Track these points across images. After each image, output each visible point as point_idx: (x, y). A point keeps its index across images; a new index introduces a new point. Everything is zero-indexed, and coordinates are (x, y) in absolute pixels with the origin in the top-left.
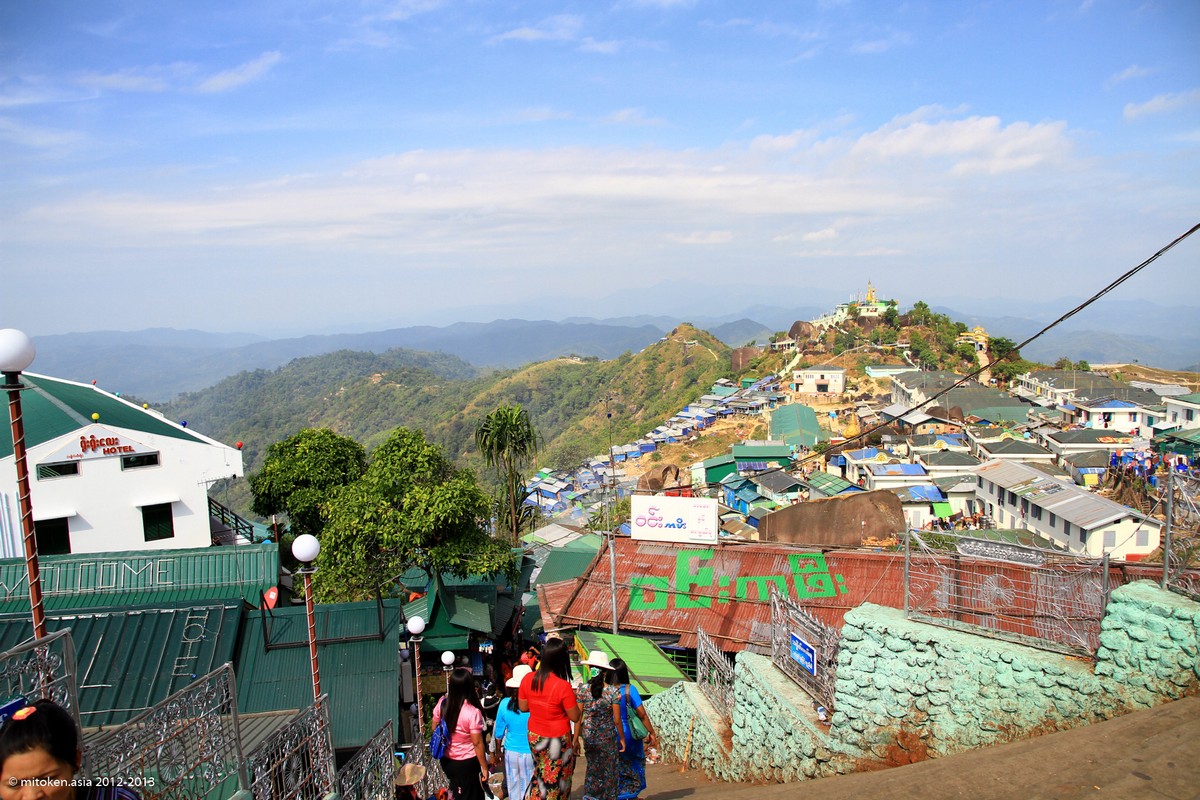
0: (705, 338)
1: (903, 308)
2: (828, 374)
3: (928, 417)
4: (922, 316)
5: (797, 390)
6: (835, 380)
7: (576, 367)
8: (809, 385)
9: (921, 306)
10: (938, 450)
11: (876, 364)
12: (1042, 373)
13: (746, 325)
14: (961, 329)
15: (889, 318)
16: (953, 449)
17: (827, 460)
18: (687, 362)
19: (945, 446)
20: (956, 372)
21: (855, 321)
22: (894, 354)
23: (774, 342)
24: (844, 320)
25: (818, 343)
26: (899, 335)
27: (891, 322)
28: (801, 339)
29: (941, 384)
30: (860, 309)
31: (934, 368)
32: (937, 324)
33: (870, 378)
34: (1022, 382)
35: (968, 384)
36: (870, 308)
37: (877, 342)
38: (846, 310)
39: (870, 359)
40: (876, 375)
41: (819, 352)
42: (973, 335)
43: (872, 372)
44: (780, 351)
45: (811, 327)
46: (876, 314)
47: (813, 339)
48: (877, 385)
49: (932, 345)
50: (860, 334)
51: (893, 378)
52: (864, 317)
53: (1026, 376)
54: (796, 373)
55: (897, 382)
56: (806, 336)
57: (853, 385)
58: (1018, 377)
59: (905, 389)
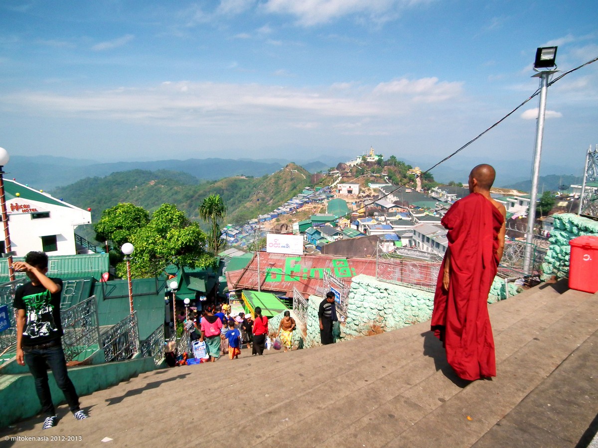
0: (300, 169)
1: (385, 158)
2: (353, 186)
3: (394, 205)
4: (393, 161)
5: (339, 192)
6: (355, 188)
7: (244, 180)
8: (344, 191)
9: (393, 157)
10: (398, 219)
11: (373, 182)
12: (443, 187)
13: (317, 164)
14: (410, 168)
15: (379, 162)
16: (404, 218)
17: (351, 222)
18: (292, 179)
19: (400, 217)
20: (407, 186)
21: (365, 163)
22: (381, 178)
23: (330, 172)
24: (360, 163)
25: (348, 173)
26: (383, 170)
27: (380, 164)
28: (341, 170)
29: (400, 191)
30: (367, 158)
31: (397, 184)
32: (400, 165)
33: (370, 188)
34: (435, 191)
35: (411, 191)
36: (372, 158)
37: (374, 172)
38: (361, 159)
39: (371, 180)
40: (373, 187)
41: (349, 177)
42: (415, 170)
43: (371, 185)
44: (332, 175)
45: (346, 165)
46: (374, 160)
47: (347, 170)
48: (373, 191)
49: (397, 175)
50: (367, 169)
51: (380, 188)
52: (369, 162)
53: (436, 188)
54: (339, 185)
55: (382, 190)
56: (344, 169)
57: (363, 191)
58: (433, 189)
59: (385, 193)
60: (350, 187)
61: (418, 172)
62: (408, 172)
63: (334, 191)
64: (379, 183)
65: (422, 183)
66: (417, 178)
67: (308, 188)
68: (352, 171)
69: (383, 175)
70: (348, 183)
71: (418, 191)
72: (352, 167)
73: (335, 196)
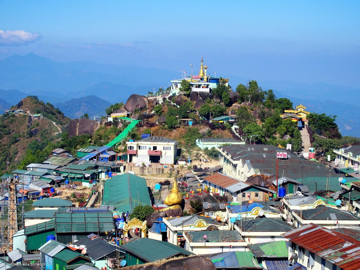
2: (160, 146)
5: (131, 160)
6: (167, 151)
8: (142, 156)
11: (203, 137)
19: (261, 213)
20: (280, 146)
21: (188, 96)
22: (223, 128)
23: (109, 114)
24: (177, 94)
25: (152, 116)
26: (229, 110)
27: (220, 97)
28: (136, 111)
29: (264, 156)
30: (192, 85)
31: (259, 142)
32: (264, 101)
33: (200, 149)
34: (339, 156)
35: (289, 156)
36: (203, 83)
37: (207, 116)
38: (179, 86)
39: (200, 132)
40: (205, 147)
41: (153, 125)
42: (296, 112)
43: (202, 145)
44: (116, 122)
45: (146, 100)
46: (207, 90)
47: (147, 112)
48: (206, 156)
49: (258, 121)
50: (192, 108)
51: (221, 151)
52: (196, 93)
53: (343, 150)
54: (129, 144)
55: (224, 154)
56: (142, 109)
57: (183, 157)
58: (335, 151)
59: (231, 160)
60: (155, 148)
61: (303, 116)
62: (282, 116)
63: (120, 158)
64: (219, 138)
65: (312, 140)
66: (300, 129)
67: (62, 150)
68: (159, 112)
69: (230, 123)
70: (151, 140)
71: (302, 157)
72: (160, 103)
73: (122, 168)
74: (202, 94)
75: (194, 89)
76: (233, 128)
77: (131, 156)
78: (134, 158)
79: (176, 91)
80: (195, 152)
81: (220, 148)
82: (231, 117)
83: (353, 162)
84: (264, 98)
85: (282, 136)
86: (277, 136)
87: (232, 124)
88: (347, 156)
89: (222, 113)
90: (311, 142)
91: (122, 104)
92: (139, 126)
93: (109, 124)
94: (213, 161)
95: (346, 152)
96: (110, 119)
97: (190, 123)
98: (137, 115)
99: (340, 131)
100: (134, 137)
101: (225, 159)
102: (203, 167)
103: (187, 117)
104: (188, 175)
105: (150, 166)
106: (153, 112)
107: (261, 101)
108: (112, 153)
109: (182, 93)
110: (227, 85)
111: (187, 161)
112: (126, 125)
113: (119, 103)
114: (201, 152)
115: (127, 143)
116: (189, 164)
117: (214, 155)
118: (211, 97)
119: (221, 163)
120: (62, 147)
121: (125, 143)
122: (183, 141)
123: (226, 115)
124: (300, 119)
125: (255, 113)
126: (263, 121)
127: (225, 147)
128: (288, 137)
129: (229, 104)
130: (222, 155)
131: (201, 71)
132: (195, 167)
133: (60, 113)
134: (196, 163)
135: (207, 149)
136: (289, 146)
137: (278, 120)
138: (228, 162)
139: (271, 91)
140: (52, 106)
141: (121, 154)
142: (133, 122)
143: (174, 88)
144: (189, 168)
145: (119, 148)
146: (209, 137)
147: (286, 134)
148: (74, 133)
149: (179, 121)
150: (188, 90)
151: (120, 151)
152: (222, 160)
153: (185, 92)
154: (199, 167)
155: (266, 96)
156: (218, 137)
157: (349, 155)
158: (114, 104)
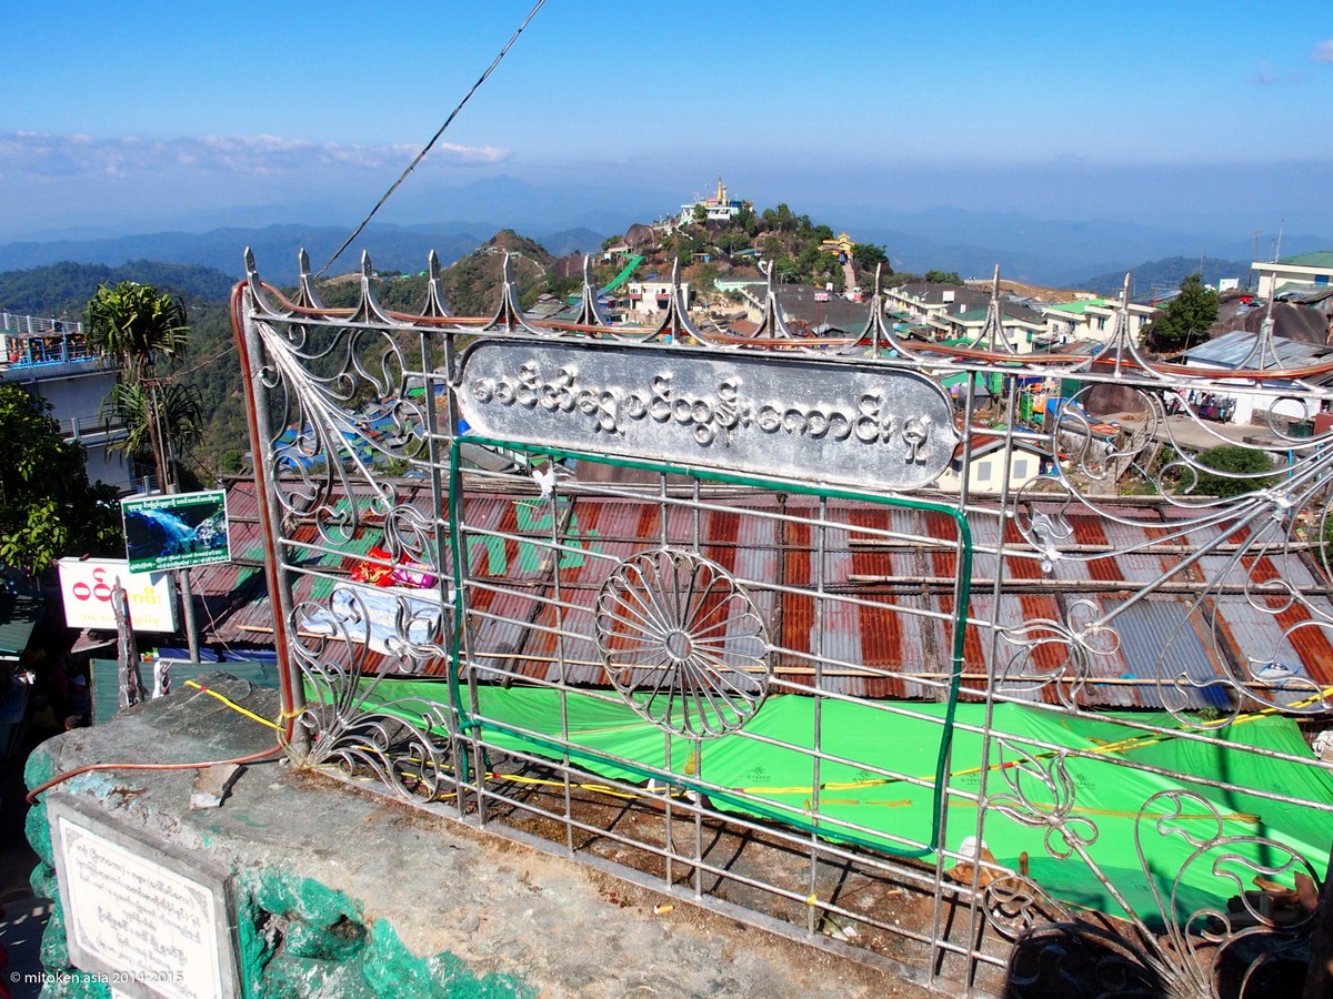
0: (531, 249)
5: (634, 307)
8: (648, 303)
11: (723, 276)
12: (911, 284)
14: (826, 234)
15: (743, 220)
20: (818, 286)
21: (703, 224)
22: (747, 263)
23: (606, 250)
24: (690, 223)
25: (659, 251)
26: (755, 242)
27: (744, 226)
28: (639, 245)
29: (800, 298)
30: (708, 211)
31: (792, 281)
32: (798, 229)
33: (719, 292)
34: (891, 297)
35: (830, 298)
36: (721, 208)
37: (727, 250)
38: (692, 212)
39: (719, 269)
40: (725, 288)
41: (660, 262)
42: (837, 243)
43: (721, 286)
44: (614, 259)
45: (650, 230)
46: (727, 217)
47: (653, 245)
48: (727, 300)
49: (791, 255)
50: (708, 240)
51: (745, 292)
52: (714, 220)
53: (896, 289)
54: (632, 286)
55: (750, 296)
56: (646, 242)
57: (699, 301)
58: (886, 291)
59: (759, 304)
60: (664, 291)
61: (847, 248)
62: (820, 248)
63: (621, 304)
64: (742, 278)
65: (858, 278)
66: (843, 264)
67: (549, 296)
68: (668, 246)
69: (755, 257)
70: (659, 281)
71: (846, 299)
72: (669, 234)
73: (623, 317)
74: (720, 222)
75: (711, 216)
76: (760, 264)
77: (634, 301)
78: (638, 304)
79: (687, 218)
80: (713, 294)
81: (744, 289)
82: (757, 251)
83: (908, 305)
84: (797, 226)
85: (821, 273)
86: (815, 273)
87: (758, 259)
88: (902, 297)
89: (746, 245)
90: (857, 280)
91: (621, 237)
92: (643, 263)
93: (607, 261)
94: (735, 306)
95: (900, 292)
96: (608, 256)
97: (707, 259)
98: (641, 250)
99: (891, 266)
100: (637, 277)
101: (751, 302)
102: (723, 314)
103: (703, 252)
104: (705, 324)
105: (658, 313)
106: (660, 246)
107: (794, 229)
108: (611, 298)
109: (696, 221)
110: (751, 209)
111: (704, 307)
112: (627, 263)
113: (618, 235)
114: (720, 295)
115: (629, 285)
116: (706, 310)
117: (737, 298)
118: (732, 226)
119: (746, 307)
120: (549, 292)
121: (626, 285)
122: (698, 282)
123: (751, 247)
124: (843, 252)
125: (787, 244)
126: (796, 255)
127: (750, 288)
128: (827, 275)
129: (755, 234)
130: (747, 298)
131: (719, 193)
132: (714, 314)
133: (542, 250)
134: (714, 309)
135: (728, 290)
136: (830, 286)
137: (816, 252)
138: (755, 306)
139: (806, 217)
140: (533, 242)
141: (621, 299)
142: (636, 258)
143: (686, 214)
144: (707, 315)
145: (619, 292)
146: (729, 276)
147: (825, 270)
148: (563, 273)
149: (692, 256)
150: (702, 217)
151: (621, 296)
152: (747, 304)
153: (699, 220)
154: (718, 313)
155: (800, 223)
156: (741, 276)
157: (904, 296)
158: (611, 237)
